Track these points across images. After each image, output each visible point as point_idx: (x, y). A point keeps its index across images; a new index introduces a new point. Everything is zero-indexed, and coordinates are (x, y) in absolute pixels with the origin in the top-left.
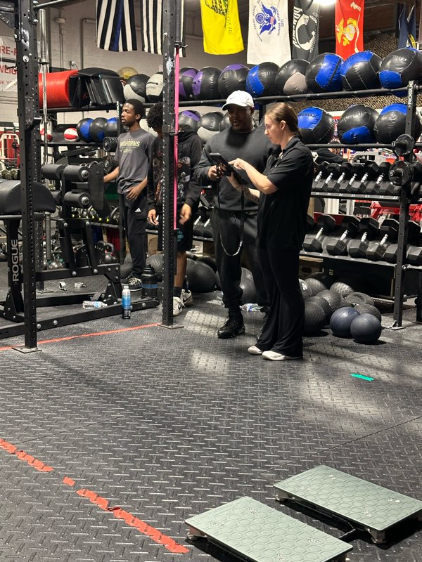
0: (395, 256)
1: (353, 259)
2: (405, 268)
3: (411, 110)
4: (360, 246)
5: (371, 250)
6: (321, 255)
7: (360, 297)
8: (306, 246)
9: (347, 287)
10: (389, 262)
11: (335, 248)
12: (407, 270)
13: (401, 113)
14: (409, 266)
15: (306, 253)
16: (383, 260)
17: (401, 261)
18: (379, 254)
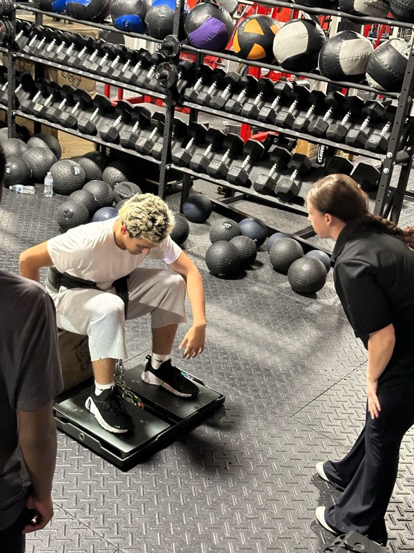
0: (160, 154)
1: (123, 150)
2: (168, 167)
3: (179, 9)
4: (130, 138)
5: (139, 144)
6: (94, 139)
7: (129, 187)
8: (81, 128)
9: (119, 172)
10: (155, 158)
11: (107, 135)
12: (170, 169)
13: (170, 10)
14: (173, 166)
15: (80, 134)
16: (151, 155)
17: (165, 160)
18: (147, 150)
